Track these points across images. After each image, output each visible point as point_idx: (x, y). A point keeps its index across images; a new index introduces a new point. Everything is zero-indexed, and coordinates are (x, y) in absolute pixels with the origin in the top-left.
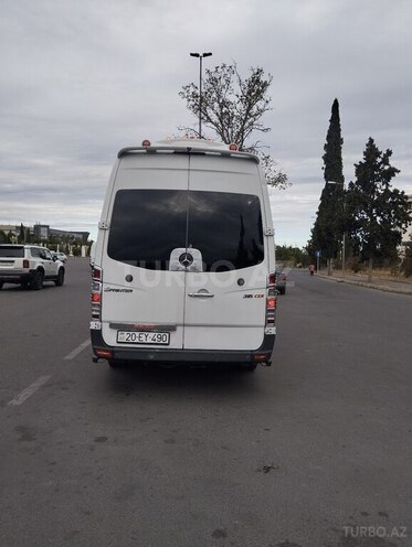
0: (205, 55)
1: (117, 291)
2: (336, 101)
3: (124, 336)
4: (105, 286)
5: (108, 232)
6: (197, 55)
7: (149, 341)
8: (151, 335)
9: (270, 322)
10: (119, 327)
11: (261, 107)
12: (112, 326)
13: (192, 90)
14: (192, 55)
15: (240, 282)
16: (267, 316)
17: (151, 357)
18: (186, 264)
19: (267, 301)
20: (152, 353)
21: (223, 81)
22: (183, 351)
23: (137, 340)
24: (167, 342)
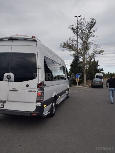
0: (79, 16)
6: (77, 17)
9: (38, 101)
11: (94, 30)
13: (72, 26)
14: (75, 17)
15: (27, 86)
16: (37, 99)
18: (9, 79)
19: (37, 93)
24: (3, 107)
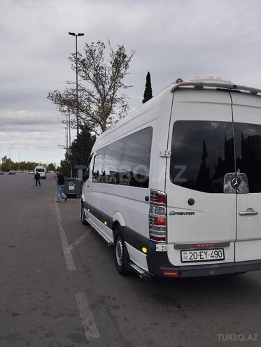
0: (79, 35)
1: (181, 214)
2: (149, 73)
3: (187, 255)
4: (169, 210)
5: (169, 160)
6: (73, 34)
7: (209, 258)
8: (210, 252)
10: (181, 248)
12: (177, 247)
14: (70, 34)
17: (212, 273)
20: (213, 269)
21: (97, 53)
22: (235, 264)
23: (199, 259)
24: (224, 259)
